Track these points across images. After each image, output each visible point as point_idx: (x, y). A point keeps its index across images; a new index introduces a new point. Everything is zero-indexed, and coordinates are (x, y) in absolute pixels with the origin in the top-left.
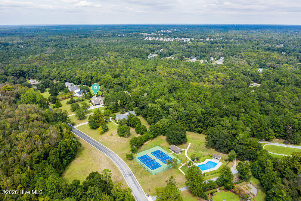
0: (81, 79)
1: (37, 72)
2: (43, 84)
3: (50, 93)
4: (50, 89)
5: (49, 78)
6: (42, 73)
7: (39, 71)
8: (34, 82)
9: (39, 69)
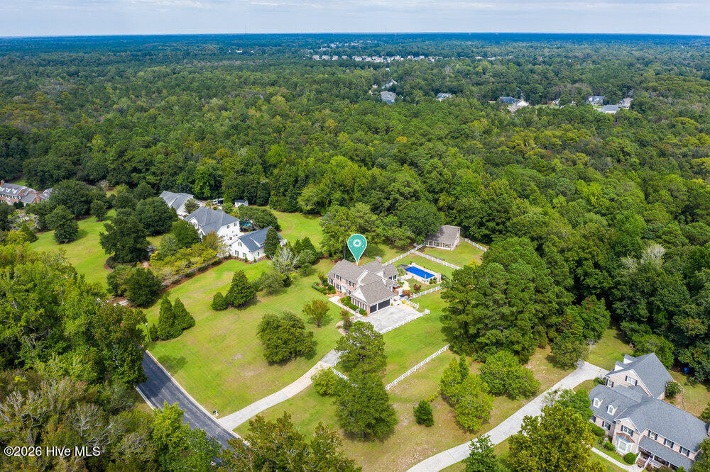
0: (219, 176)
1: (24, 153)
2: (64, 202)
3: (108, 251)
4: (108, 227)
5: (80, 174)
6: (50, 156)
7: (35, 149)
8: (22, 194)
9: (35, 142)
